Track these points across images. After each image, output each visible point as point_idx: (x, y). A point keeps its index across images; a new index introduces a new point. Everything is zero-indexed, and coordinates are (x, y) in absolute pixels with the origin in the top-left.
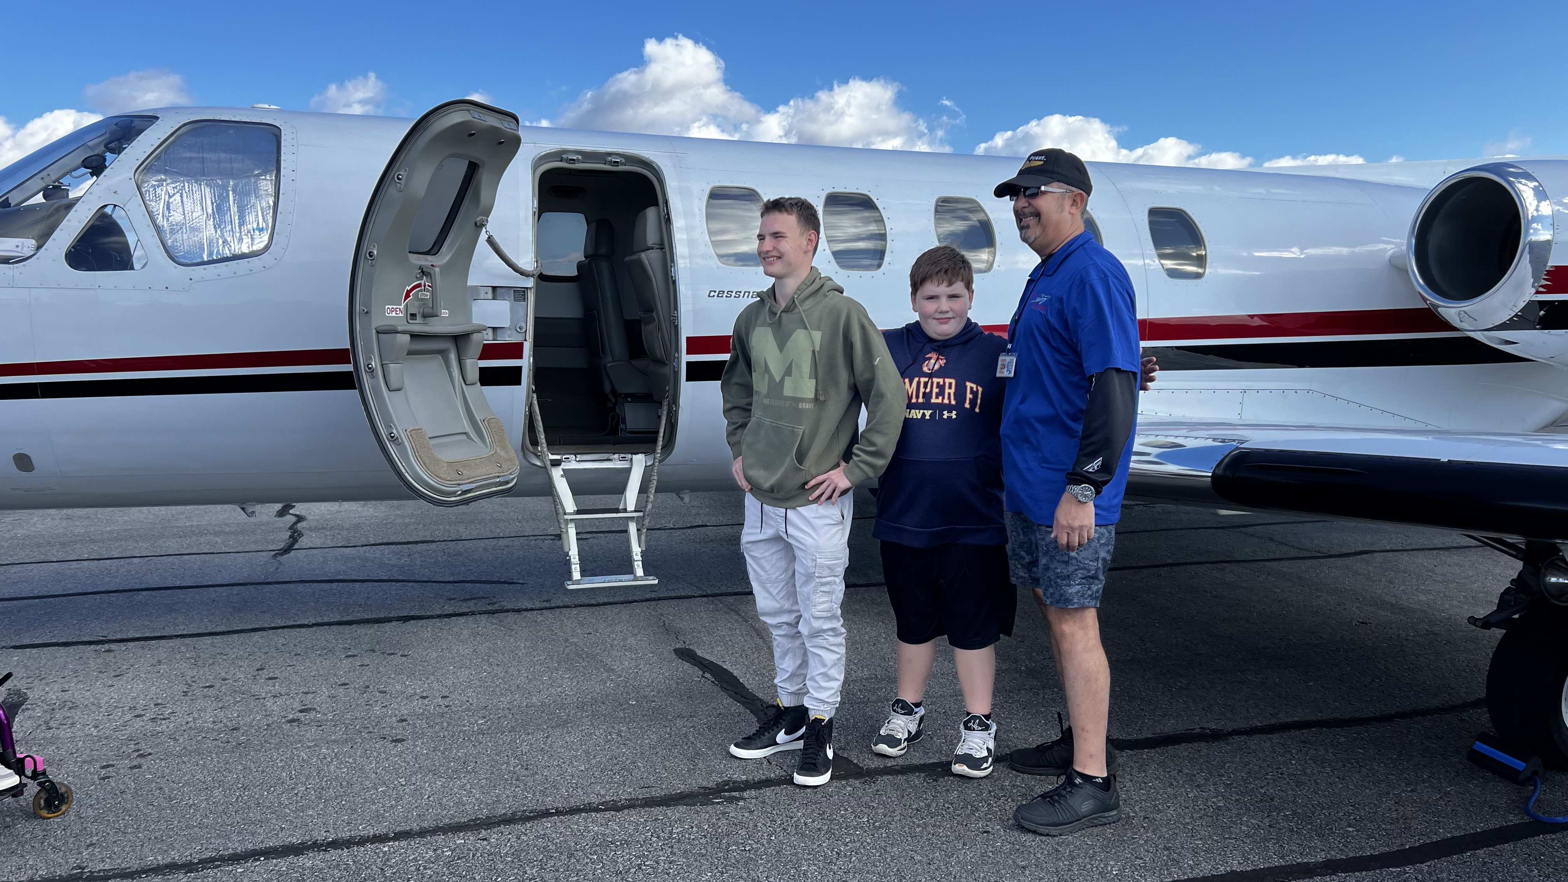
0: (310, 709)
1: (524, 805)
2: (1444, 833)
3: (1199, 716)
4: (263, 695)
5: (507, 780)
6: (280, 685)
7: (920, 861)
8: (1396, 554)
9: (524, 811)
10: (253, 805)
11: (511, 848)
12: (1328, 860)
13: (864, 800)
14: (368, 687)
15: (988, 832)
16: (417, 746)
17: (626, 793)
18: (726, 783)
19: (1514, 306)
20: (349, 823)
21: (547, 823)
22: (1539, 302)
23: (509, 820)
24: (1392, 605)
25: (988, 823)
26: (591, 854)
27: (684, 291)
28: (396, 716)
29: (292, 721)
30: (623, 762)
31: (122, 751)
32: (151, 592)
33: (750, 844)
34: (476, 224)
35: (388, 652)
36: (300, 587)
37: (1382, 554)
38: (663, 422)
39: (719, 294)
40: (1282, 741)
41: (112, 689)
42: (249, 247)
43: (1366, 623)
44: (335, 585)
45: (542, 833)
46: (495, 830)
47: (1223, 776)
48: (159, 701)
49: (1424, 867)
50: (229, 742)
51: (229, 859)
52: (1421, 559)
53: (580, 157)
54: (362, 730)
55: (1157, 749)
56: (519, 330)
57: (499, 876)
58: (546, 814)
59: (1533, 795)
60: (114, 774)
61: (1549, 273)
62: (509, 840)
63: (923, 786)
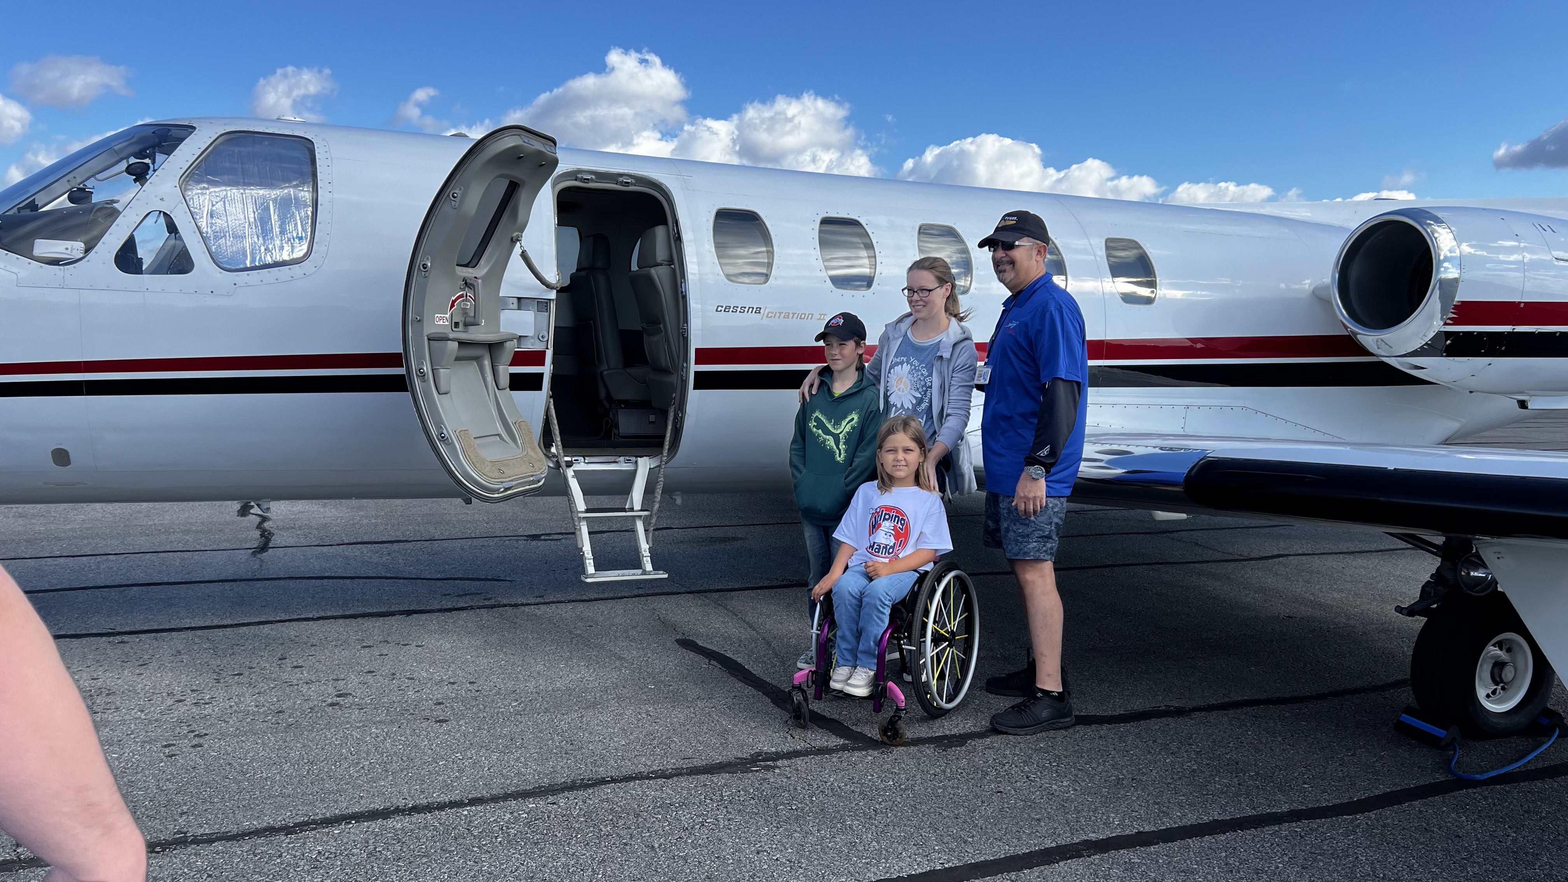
0: (347, 694)
1: (580, 775)
2: (1382, 789)
3: (1161, 695)
4: (295, 682)
5: (556, 753)
6: (308, 673)
7: (948, 816)
8: (1308, 557)
9: (582, 780)
10: (325, 777)
11: (580, 810)
12: (1292, 810)
13: (886, 767)
14: (394, 674)
15: (1001, 792)
16: (461, 726)
17: (670, 764)
18: (759, 754)
19: (1424, 335)
20: (422, 792)
21: (608, 789)
22: (1445, 332)
23: (572, 787)
24: (1311, 602)
25: (1000, 785)
26: (655, 814)
27: (694, 306)
28: (431, 699)
29: (332, 705)
30: (659, 738)
31: (177, 732)
32: (141, 588)
33: (795, 804)
34: (512, 239)
35: (402, 643)
36: (291, 583)
37: (1296, 557)
38: (670, 427)
39: (725, 309)
40: (1237, 716)
41: (142, 677)
42: (289, 255)
43: (1291, 617)
44: (325, 581)
45: (605, 797)
46: (561, 795)
47: (1192, 745)
48: (195, 688)
49: (1372, 815)
50: (278, 723)
51: (322, 823)
52: (1332, 562)
53: (593, 177)
54: (404, 712)
55: (1132, 723)
56: (541, 339)
57: (578, 833)
58: (603, 782)
59: (1453, 759)
60: (178, 752)
61: (1456, 307)
62: (577, 804)
63: (935, 756)
